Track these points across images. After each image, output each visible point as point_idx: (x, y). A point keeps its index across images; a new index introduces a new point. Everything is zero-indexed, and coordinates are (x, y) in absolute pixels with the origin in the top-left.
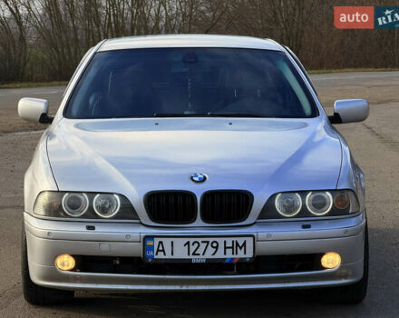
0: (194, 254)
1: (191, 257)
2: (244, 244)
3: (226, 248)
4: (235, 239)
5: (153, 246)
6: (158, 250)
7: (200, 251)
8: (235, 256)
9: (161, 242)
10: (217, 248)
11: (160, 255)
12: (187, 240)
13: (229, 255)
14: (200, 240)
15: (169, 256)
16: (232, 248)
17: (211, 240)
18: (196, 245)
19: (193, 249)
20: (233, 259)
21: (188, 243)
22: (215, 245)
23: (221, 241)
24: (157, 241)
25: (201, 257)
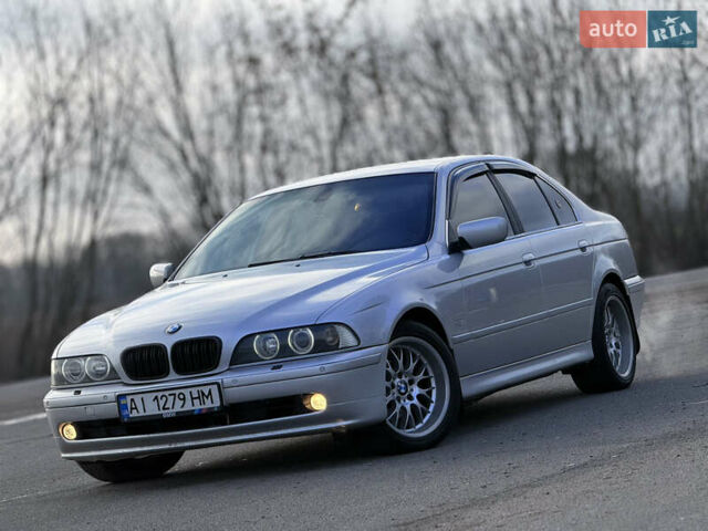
0: (164, 409)
1: (162, 412)
2: (210, 393)
3: (192, 399)
4: (200, 389)
5: (126, 405)
6: (132, 409)
7: (169, 405)
8: (203, 407)
9: (132, 400)
10: (184, 399)
11: (134, 414)
12: (155, 394)
13: (198, 406)
14: (167, 393)
15: (142, 413)
16: (199, 398)
17: (177, 392)
18: (164, 399)
19: (162, 403)
20: (200, 410)
21: (156, 398)
22: (182, 396)
23: (186, 392)
24: (129, 398)
25: (171, 410)
